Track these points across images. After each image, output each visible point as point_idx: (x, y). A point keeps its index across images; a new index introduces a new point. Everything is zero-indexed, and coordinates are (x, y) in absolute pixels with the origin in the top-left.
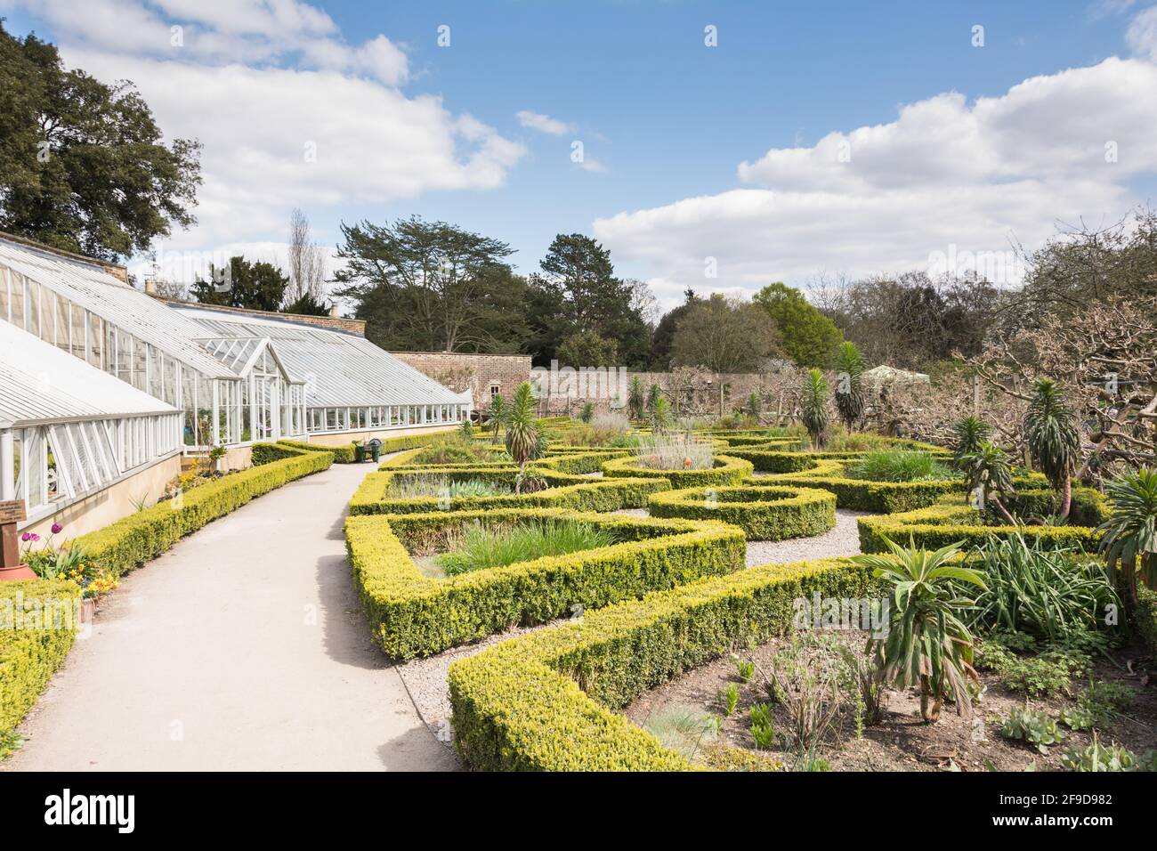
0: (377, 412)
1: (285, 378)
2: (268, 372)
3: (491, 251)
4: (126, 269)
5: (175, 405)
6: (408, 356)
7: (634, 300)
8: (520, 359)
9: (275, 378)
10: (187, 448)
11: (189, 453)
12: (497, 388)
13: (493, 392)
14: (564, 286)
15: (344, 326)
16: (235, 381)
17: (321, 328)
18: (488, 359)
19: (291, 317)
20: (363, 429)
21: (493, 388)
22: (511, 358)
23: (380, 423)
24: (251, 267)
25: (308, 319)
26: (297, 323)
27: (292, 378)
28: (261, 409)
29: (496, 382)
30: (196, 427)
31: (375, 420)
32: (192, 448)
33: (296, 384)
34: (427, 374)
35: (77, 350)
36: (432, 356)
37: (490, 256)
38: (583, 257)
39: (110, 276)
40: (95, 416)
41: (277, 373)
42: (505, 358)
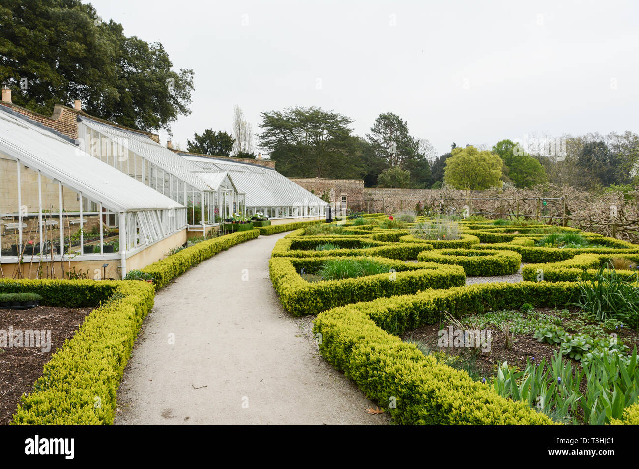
0: (281, 209)
1: (236, 191)
2: (227, 188)
3: (340, 122)
4: (158, 136)
5: (183, 204)
6: (298, 180)
7: (420, 148)
8: (357, 182)
9: (231, 191)
10: (189, 226)
11: (190, 228)
12: (345, 197)
13: (343, 199)
14: (383, 141)
15: (263, 164)
16: (212, 193)
17: (253, 165)
18: (341, 181)
19: (238, 160)
20: (274, 218)
21: (342, 197)
22: (353, 181)
23: (283, 215)
24: (216, 134)
25: (246, 161)
26: (240, 163)
27: (239, 192)
28: (224, 206)
29: (344, 194)
30: (194, 216)
31: (280, 213)
32: (191, 226)
33: (241, 194)
34: (308, 190)
35: (139, 177)
36: (310, 180)
37: (340, 125)
38: (393, 125)
39: (151, 140)
40: (149, 208)
41: (232, 189)
42: (350, 181)
